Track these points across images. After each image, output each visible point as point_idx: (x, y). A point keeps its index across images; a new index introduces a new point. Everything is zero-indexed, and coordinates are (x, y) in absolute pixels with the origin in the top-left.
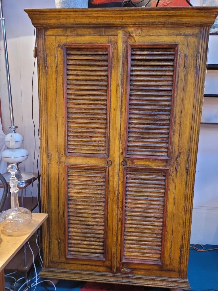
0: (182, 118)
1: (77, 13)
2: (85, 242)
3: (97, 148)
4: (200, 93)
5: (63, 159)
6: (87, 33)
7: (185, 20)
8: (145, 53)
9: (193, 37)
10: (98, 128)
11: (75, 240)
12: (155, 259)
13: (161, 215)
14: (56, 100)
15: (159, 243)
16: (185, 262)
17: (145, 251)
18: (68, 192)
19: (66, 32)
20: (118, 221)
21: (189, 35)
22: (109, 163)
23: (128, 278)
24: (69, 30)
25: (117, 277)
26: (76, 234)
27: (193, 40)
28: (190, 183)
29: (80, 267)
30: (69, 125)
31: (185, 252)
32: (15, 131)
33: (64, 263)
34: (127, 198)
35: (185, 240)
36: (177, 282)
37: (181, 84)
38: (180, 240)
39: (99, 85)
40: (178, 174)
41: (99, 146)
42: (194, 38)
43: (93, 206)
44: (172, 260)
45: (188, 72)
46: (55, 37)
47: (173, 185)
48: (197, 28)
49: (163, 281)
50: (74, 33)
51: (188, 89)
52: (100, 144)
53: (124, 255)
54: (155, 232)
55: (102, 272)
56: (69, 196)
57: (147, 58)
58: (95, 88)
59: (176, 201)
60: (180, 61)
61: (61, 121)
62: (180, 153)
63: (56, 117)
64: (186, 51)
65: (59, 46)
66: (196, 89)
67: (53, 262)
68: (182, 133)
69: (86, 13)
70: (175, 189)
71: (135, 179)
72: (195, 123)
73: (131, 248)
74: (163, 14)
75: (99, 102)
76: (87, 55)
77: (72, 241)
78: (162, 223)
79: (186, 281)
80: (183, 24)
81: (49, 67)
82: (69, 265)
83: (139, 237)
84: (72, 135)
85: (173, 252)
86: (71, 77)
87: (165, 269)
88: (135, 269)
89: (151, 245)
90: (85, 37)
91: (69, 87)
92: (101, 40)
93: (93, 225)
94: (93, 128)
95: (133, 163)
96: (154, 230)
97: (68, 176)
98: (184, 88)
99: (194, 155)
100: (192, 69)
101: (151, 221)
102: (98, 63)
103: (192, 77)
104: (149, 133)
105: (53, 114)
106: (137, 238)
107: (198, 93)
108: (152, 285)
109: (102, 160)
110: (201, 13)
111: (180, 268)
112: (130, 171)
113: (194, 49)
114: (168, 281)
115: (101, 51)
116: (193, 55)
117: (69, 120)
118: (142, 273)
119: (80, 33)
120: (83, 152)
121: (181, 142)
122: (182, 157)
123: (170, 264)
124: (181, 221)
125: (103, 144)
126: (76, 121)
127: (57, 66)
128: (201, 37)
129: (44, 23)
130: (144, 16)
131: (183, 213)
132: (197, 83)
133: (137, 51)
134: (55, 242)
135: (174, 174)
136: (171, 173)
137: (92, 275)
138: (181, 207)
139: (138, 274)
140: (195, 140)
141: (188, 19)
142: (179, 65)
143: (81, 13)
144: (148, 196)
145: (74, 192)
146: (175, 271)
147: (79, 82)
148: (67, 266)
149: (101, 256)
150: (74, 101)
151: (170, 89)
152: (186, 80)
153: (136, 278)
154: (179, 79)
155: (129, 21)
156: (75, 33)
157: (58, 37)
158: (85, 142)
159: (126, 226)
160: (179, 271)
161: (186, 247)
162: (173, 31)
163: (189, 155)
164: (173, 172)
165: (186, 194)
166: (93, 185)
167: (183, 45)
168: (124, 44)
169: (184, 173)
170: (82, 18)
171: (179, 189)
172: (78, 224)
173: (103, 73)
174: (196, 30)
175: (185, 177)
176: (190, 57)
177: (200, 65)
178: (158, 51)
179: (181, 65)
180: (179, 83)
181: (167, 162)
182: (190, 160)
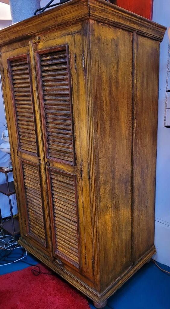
0: (80, 125)
2: (37, 227)
4: (90, 96)
5: (19, 154)
6: (18, 46)
8: (49, 58)
9: (78, 35)
10: (32, 130)
11: (33, 222)
12: (76, 262)
13: (76, 220)
15: (77, 247)
16: (97, 275)
17: (70, 251)
18: (24, 182)
19: (9, 48)
20: (51, 216)
21: (75, 33)
22: (40, 162)
23: (60, 269)
26: (32, 218)
27: (78, 37)
28: (93, 193)
29: (36, 246)
34: (53, 197)
35: (95, 253)
36: (91, 292)
37: (75, 88)
38: (91, 251)
39: (28, 92)
40: (83, 182)
44: (88, 268)
45: (79, 74)
47: (81, 192)
48: (80, 24)
49: (82, 285)
51: (81, 93)
52: (34, 144)
53: (57, 249)
54: (74, 235)
56: (25, 185)
57: (50, 63)
58: (26, 94)
59: (85, 210)
60: (72, 63)
62: (82, 160)
64: (75, 51)
66: (87, 92)
67: (24, 235)
68: (81, 140)
70: (82, 197)
71: (57, 180)
72: (90, 130)
73: (61, 244)
76: (20, 65)
77: (31, 223)
78: (77, 228)
79: (98, 295)
80: (68, 22)
81: (5, 78)
83: (65, 235)
84: (22, 135)
85: (87, 261)
86: (15, 86)
87: (83, 274)
88: (66, 265)
89: (74, 247)
90: (17, 50)
91: (15, 94)
92: (23, 51)
93: (39, 214)
94: (30, 130)
95: (53, 165)
96: (73, 233)
97: (23, 168)
98: (78, 91)
99: (93, 164)
100: (81, 71)
102: (26, 72)
103: (82, 79)
105: (11, 117)
106: (63, 236)
108: (74, 284)
109: (36, 158)
111: (94, 280)
113: (80, 48)
114: (85, 288)
116: (80, 55)
117: (19, 122)
119: (15, 47)
121: (81, 149)
122: (84, 165)
123: (86, 272)
124: (90, 231)
127: (8, 77)
128: (83, 33)
131: (91, 224)
132: (87, 85)
135: (80, 181)
136: (78, 180)
138: (89, 217)
139: (67, 269)
140: (92, 149)
141: (68, 17)
142: (71, 68)
144: (66, 199)
145: (28, 183)
146: (90, 280)
147: (19, 90)
148: (30, 241)
149: (45, 242)
151: (68, 93)
152: (78, 83)
153: (65, 272)
154: (73, 82)
155: (34, 30)
156: (13, 48)
157: (6, 53)
158: (28, 141)
159: (56, 222)
160: (94, 282)
161: (97, 260)
162: (64, 32)
163: (89, 164)
165: (91, 205)
166: (35, 180)
167: (72, 45)
168: (35, 51)
169: (87, 182)
170: (11, 34)
171: (86, 197)
172: (32, 210)
174: (79, 27)
175: (88, 187)
176: (78, 58)
177: (87, 65)
178: (57, 55)
179: (73, 67)
180: (74, 86)
181: (74, 168)
182: (90, 169)
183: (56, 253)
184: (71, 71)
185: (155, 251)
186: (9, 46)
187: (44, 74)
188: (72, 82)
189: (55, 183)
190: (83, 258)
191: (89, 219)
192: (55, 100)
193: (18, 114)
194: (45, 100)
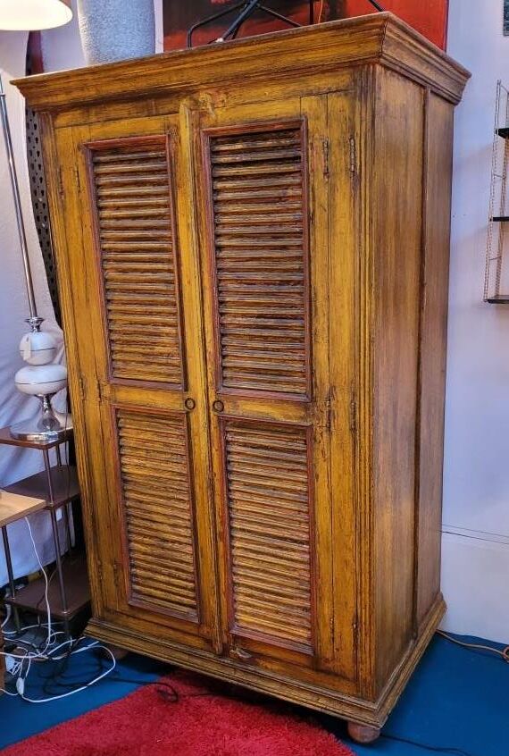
0: (331, 303)
1: (96, 76)
2: (162, 578)
3: (164, 369)
4: (368, 236)
5: (107, 392)
6: (125, 113)
7: (310, 57)
8: (239, 146)
9: (338, 97)
10: (165, 325)
11: (144, 569)
12: (301, 640)
13: (305, 537)
14: (84, 263)
15: (307, 604)
16: (368, 660)
17: (278, 617)
18: (122, 465)
19: (89, 116)
20: (218, 539)
21: (330, 92)
22: (190, 405)
23: (246, 672)
24: (93, 111)
25: (224, 665)
26: (142, 557)
27: (338, 103)
28: (363, 463)
29: (155, 630)
30: (111, 317)
31: (366, 635)
32: (38, 327)
33: (128, 616)
34: (231, 488)
35: (363, 606)
36: (350, 705)
37: (320, 217)
38: (351, 604)
39: (157, 228)
40: (334, 439)
41: (166, 364)
42: (340, 99)
43: (169, 499)
44: (338, 650)
45: (335, 185)
46: (70, 129)
47: (325, 465)
48: (345, 72)
49: (319, 695)
50: (101, 116)
51: (338, 228)
52: (169, 361)
53: (237, 620)
54: (295, 574)
55: (197, 648)
56: (123, 472)
57: (245, 158)
58: (149, 234)
59: (335, 507)
60: (316, 161)
61: (96, 310)
62: (333, 388)
63: (88, 301)
64: (325, 132)
65: (79, 148)
66: (357, 226)
67: (109, 611)
68: (333, 340)
69: (112, 73)
70: (329, 476)
71: (245, 445)
72: (362, 312)
73: (250, 605)
74: (259, 53)
75: (160, 266)
76: (130, 161)
77: (139, 572)
78: (308, 557)
79: (373, 707)
80: (310, 67)
81: (67, 194)
82: (137, 621)
83: (263, 581)
84: (119, 340)
85: (337, 630)
86: (105, 213)
87: (323, 667)
88: (260, 656)
89: (292, 606)
90: (123, 122)
91: (103, 235)
92: (150, 126)
93: (174, 542)
94: (155, 324)
95: (237, 407)
96: (294, 570)
97: (120, 428)
98: (330, 225)
99: (367, 394)
100: (343, 178)
101: (287, 549)
102: (152, 178)
103: (344, 197)
104: (266, 338)
105: (82, 295)
106: (259, 585)
107: (363, 237)
108: (294, 699)
109: (176, 396)
110: (343, 35)
111: (357, 673)
112: (234, 426)
113: (344, 126)
114: (330, 699)
115: (155, 151)
116: (342, 141)
117: (110, 307)
118: (276, 667)
119: (113, 115)
120: (141, 377)
121: (332, 360)
122: (340, 399)
123: (333, 659)
124: (349, 557)
125: (175, 362)
126: (123, 308)
127: (79, 191)
128: (355, 93)
129: (48, 103)
130: (220, 62)
131: (352, 537)
132: (357, 211)
133: (223, 143)
134: (109, 567)
135: (325, 439)
136: (318, 437)
137: (177, 650)
138: (348, 523)
139: (266, 668)
140: (365, 356)
141: (318, 55)
142: (313, 170)
143: (103, 75)
144: (275, 489)
145: (133, 466)
146: (345, 678)
147: (120, 223)
148: (132, 622)
149: (193, 613)
150: (115, 265)
151: (298, 230)
152: (331, 206)
153: (262, 677)
154: (317, 203)
155: (194, 77)
156: (103, 116)
157: (75, 128)
158: (144, 354)
159: (236, 552)
160: (356, 679)
161: (368, 623)
162: (292, 87)
163: (354, 394)
164: (321, 434)
165: (355, 491)
166: (165, 453)
167: (318, 118)
168: (195, 130)
169: (348, 438)
170: (108, 83)
171: (340, 477)
172: (145, 536)
173: (161, 201)
174: (343, 79)
175: (349, 449)
176: (335, 149)
177: (361, 166)
178: (266, 140)
179: (317, 169)
180: (317, 213)
181: (306, 409)
182: (357, 406)
183: (234, 632)
184: (311, 179)
185: (445, 606)
186: (88, 111)
187: (219, 185)
188: (314, 205)
189: (239, 453)
190: (325, 626)
191: (348, 525)
192: (252, 248)
193: (110, 285)
194: (219, 248)
